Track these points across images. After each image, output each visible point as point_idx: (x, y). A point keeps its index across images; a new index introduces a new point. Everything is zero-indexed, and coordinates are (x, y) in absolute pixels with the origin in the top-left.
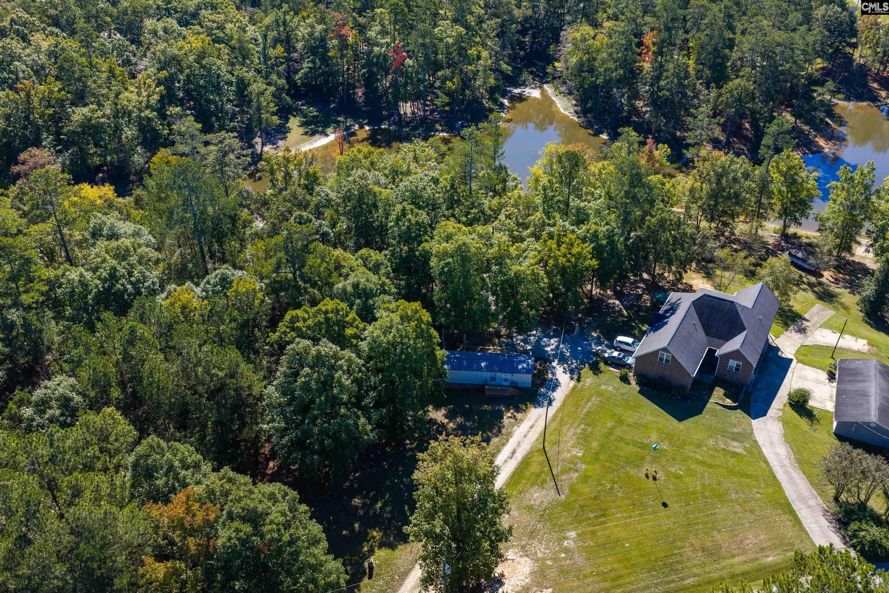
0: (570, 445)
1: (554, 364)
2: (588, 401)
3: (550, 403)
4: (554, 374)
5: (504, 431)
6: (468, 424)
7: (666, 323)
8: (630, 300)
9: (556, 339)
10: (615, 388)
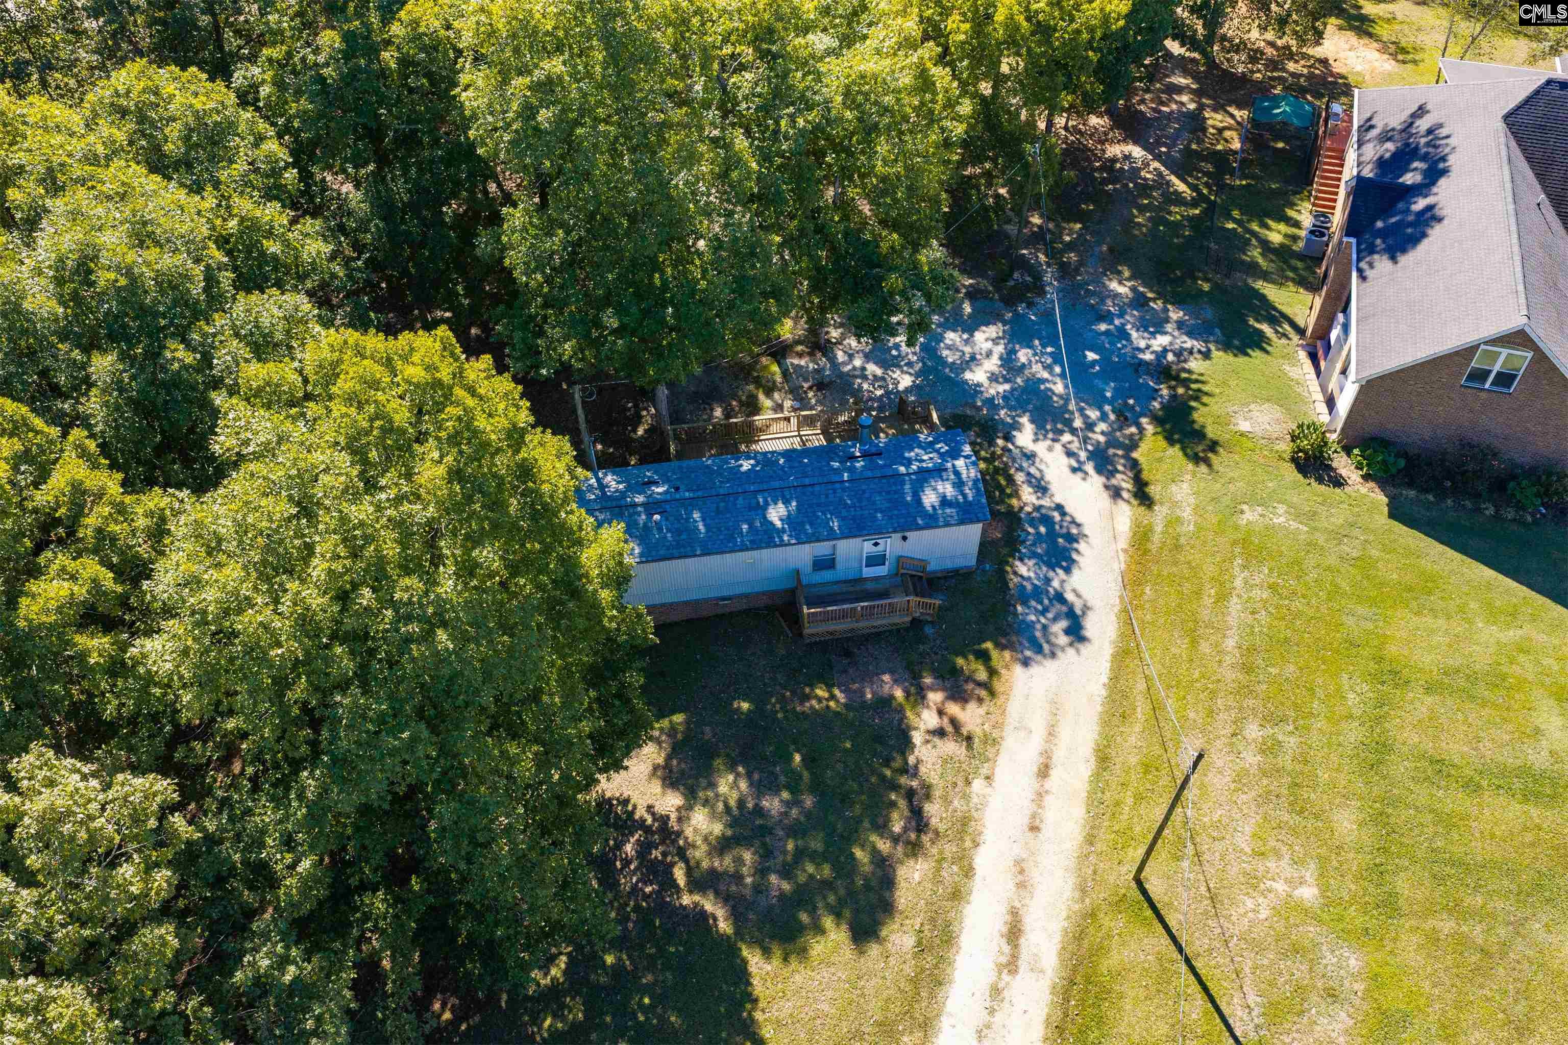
0: (1243, 842)
1: (1025, 437)
2: (1223, 597)
3: (1076, 632)
4: (1041, 488)
5: (933, 810)
6: (773, 804)
7: (1430, 217)
8: (1175, 138)
9: (993, 331)
10: (1297, 514)
